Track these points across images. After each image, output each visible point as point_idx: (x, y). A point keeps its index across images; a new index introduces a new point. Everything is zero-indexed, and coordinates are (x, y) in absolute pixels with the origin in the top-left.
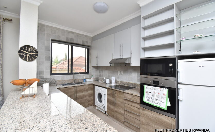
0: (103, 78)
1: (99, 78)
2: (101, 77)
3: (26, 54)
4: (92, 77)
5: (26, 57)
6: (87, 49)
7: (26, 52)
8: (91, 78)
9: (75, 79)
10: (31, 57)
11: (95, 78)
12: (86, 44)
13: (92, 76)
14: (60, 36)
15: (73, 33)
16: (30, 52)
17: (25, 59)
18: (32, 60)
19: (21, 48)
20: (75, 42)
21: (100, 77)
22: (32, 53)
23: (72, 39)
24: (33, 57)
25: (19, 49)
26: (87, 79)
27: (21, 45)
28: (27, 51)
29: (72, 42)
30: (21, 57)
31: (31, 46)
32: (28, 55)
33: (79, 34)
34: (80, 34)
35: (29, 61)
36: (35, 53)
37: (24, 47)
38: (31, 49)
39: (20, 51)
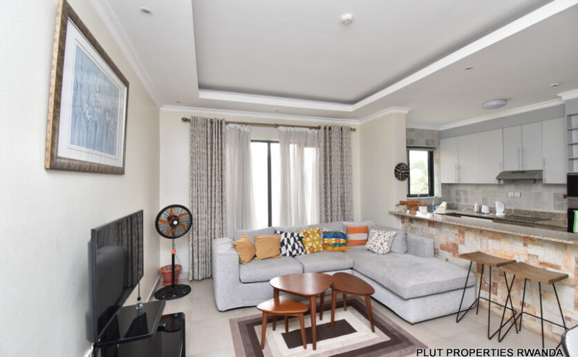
0: (467, 204)
2: (461, 203)
3: (399, 173)
5: (399, 176)
6: (427, 152)
10: (403, 176)
11: (448, 204)
12: (431, 145)
13: (444, 201)
15: (413, 130)
17: (399, 179)
18: (405, 179)
19: (397, 167)
20: (416, 144)
21: (458, 203)
23: (412, 141)
24: (405, 176)
25: (395, 168)
27: (395, 164)
28: (400, 170)
29: (412, 145)
30: (397, 176)
31: (403, 163)
33: (420, 129)
34: (423, 131)
35: (402, 180)
36: (406, 171)
37: (398, 165)
38: (403, 167)
39: (396, 171)
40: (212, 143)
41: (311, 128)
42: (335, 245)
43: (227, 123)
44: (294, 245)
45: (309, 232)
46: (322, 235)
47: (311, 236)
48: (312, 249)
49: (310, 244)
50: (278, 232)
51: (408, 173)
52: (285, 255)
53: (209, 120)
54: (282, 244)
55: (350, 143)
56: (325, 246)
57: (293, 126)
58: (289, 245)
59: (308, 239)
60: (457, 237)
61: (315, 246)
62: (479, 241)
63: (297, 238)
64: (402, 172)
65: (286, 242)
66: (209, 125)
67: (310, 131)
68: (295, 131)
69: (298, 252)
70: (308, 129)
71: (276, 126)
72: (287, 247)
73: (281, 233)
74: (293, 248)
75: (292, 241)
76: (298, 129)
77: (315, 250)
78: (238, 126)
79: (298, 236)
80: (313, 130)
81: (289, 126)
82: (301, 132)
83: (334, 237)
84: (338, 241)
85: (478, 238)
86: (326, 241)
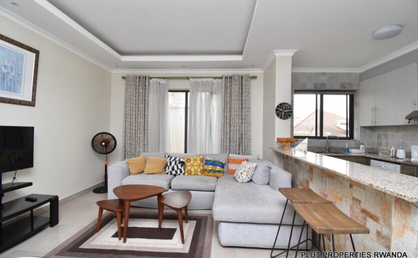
0: (388, 148)
1: (378, 149)
2: (382, 148)
3: (282, 112)
4: (362, 146)
5: (282, 115)
6: (348, 96)
7: (281, 110)
8: (359, 148)
9: (329, 147)
10: (286, 115)
11: (368, 148)
12: (348, 88)
13: (362, 144)
14: (305, 84)
15: (324, 74)
16: (285, 110)
17: (281, 118)
18: (288, 118)
19: (278, 106)
20: (328, 88)
21: (379, 147)
22: (286, 111)
23: (323, 85)
24: (288, 115)
25: (276, 107)
26: (351, 148)
27: (277, 104)
28: (283, 109)
29: (323, 89)
30: (278, 115)
31: (287, 103)
32: (283, 113)
33: (334, 73)
34: (337, 74)
35: (285, 119)
36: (289, 111)
37: (280, 104)
38: (286, 107)
39: (277, 110)
40: (139, 93)
41: (215, 78)
42: (211, 170)
43: (150, 78)
44: (174, 167)
45: (192, 159)
46: (204, 162)
47: (192, 162)
48: (189, 172)
49: (189, 168)
50: (167, 156)
51: (292, 112)
52: (167, 174)
53: (137, 77)
54: (167, 165)
55: (249, 89)
56: (204, 171)
57: (200, 78)
58: (170, 166)
59: (189, 164)
60: (309, 173)
61: (192, 170)
62: (321, 179)
63: (178, 162)
64: (285, 111)
65: (169, 164)
66: (138, 80)
67: (214, 81)
68: (202, 82)
69: (176, 172)
70: (212, 79)
71: (188, 78)
72: (169, 168)
73: (168, 157)
74: (173, 169)
75: (173, 163)
76: (205, 80)
77: (193, 173)
78: (158, 80)
79: (179, 160)
80: (217, 80)
81: (197, 78)
82: (207, 82)
83: (212, 165)
84: (214, 168)
85: (320, 176)
86: (206, 167)
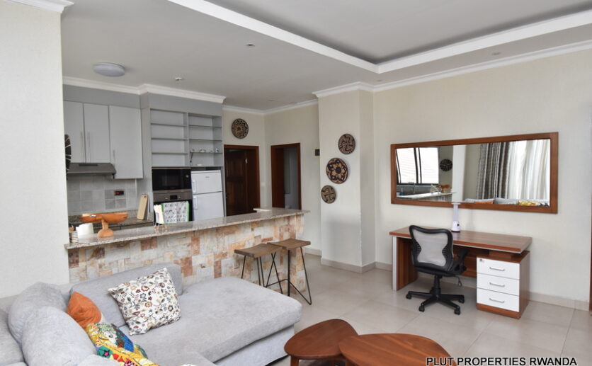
60: (190, 248)
62: (216, 242)
85: (215, 239)
